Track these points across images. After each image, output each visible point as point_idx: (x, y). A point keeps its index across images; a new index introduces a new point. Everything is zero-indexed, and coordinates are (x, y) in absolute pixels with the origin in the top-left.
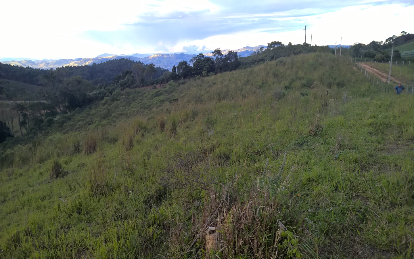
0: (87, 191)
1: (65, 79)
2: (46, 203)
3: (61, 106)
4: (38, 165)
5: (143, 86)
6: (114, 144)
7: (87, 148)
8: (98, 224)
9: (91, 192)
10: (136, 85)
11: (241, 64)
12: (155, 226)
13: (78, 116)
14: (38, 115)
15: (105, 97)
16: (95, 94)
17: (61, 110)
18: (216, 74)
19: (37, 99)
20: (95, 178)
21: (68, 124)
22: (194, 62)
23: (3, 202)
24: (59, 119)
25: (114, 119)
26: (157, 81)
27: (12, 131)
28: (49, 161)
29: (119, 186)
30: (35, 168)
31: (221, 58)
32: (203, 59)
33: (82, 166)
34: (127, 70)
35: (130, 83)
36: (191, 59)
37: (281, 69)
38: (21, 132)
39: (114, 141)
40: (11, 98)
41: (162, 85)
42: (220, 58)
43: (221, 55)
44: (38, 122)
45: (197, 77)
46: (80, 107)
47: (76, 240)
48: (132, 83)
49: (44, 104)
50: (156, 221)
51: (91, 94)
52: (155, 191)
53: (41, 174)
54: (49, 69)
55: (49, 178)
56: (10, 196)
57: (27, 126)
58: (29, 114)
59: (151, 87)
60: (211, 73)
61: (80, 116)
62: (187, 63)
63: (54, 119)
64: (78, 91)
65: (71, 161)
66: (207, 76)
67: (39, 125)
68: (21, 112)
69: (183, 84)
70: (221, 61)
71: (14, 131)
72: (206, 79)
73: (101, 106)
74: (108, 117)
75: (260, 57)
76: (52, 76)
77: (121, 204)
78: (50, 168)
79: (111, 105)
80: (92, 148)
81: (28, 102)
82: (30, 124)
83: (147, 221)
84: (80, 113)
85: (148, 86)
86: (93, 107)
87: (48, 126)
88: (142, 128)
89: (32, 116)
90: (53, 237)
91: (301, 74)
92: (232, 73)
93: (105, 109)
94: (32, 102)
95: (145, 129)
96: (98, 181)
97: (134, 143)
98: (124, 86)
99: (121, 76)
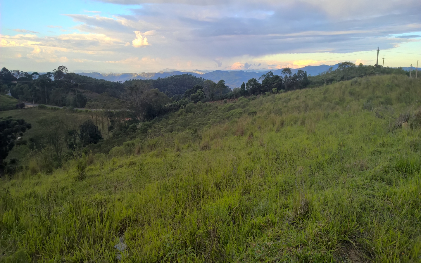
5: (213, 100)
10: (206, 99)
11: (310, 83)
14: (122, 121)
15: (179, 109)
16: (171, 106)
17: (140, 119)
18: (286, 91)
19: (123, 108)
22: (263, 79)
24: (141, 126)
26: (226, 96)
27: (102, 134)
31: (290, 76)
32: (272, 77)
34: (198, 85)
35: (201, 97)
36: (261, 76)
37: (357, 89)
38: (109, 136)
41: (231, 100)
43: (290, 73)
45: (267, 93)
46: (158, 116)
48: (203, 98)
49: (128, 112)
51: (166, 105)
57: (114, 131)
58: (115, 120)
59: (220, 101)
60: (282, 90)
62: (256, 80)
63: (137, 126)
64: (155, 103)
66: (278, 92)
67: (125, 131)
68: (110, 118)
69: (253, 99)
70: (290, 80)
75: (330, 77)
76: (136, 88)
82: (116, 129)
84: (158, 122)
85: (217, 100)
86: (170, 117)
87: (133, 131)
94: (119, 110)
98: (196, 100)
99: (192, 90)
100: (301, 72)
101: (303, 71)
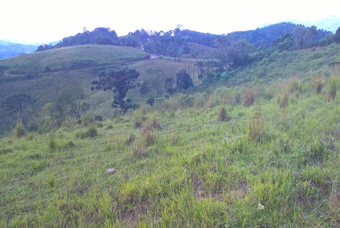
0: (246, 135)
1: (233, 42)
2: (215, 138)
3: (227, 64)
4: (209, 109)
5: (301, 48)
6: (269, 100)
7: (246, 101)
8: (256, 165)
9: (249, 137)
10: (294, 47)
12: (310, 182)
13: (239, 74)
15: (263, 58)
16: (256, 56)
17: (227, 68)
19: (211, 58)
20: (254, 127)
21: (231, 79)
23: (188, 131)
25: (269, 78)
26: (317, 43)
27: (193, 81)
28: (217, 107)
29: (274, 137)
30: (207, 111)
33: (241, 115)
34: (287, 34)
35: (289, 45)
38: (199, 83)
39: (269, 97)
40: (195, 57)
41: (322, 47)
44: (210, 76)
46: (242, 66)
47: (238, 172)
48: (291, 45)
49: (216, 62)
50: (310, 177)
51: (252, 55)
52: (310, 149)
53: (212, 116)
54: (222, 34)
55: (217, 120)
56: (192, 128)
57: (203, 78)
58: (205, 69)
59: (310, 49)
61: (241, 73)
63: (222, 75)
64: (242, 53)
65: (233, 110)
67: (211, 79)
68: (200, 68)
71: (194, 81)
73: (259, 66)
74: (264, 76)
76: (224, 40)
77: (276, 153)
78: (219, 112)
79: (269, 66)
80: (250, 102)
81: (205, 60)
82: (205, 77)
83: (300, 175)
84: (241, 71)
85: (306, 48)
86: (253, 66)
87: (217, 80)
88: (297, 89)
89: (207, 71)
90: (222, 165)
93: (262, 68)
94: (208, 60)
95: (300, 90)
96: (256, 130)
97: (289, 102)
98: (282, 48)
99: (281, 39)
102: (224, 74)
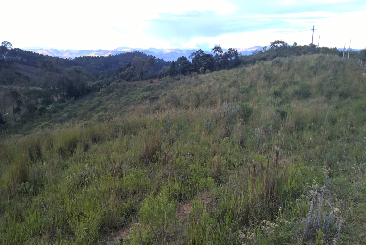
3: (58, 95)
5: (142, 79)
10: (135, 78)
11: (241, 63)
15: (101, 89)
16: (94, 85)
18: (213, 71)
22: (193, 58)
24: (52, 108)
26: (155, 75)
31: (221, 55)
32: (202, 55)
34: (129, 63)
35: (130, 76)
36: (191, 55)
37: (276, 71)
38: (15, 119)
41: (161, 79)
42: (219, 55)
43: (221, 52)
44: (32, 109)
45: (193, 73)
46: (75, 97)
48: (132, 76)
57: (22, 112)
58: (23, 101)
60: (208, 70)
62: (187, 59)
63: (47, 108)
64: (77, 81)
66: (204, 73)
67: (32, 113)
68: (15, 99)
69: (178, 79)
70: (220, 59)
72: (202, 76)
75: (262, 56)
84: (73, 103)
85: (147, 79)
89: (27, 103)
91: (297, 78)
92: (223, 72)
98: (124, 78)
99: (123, 68)
100: (232, 50)
101: (234, 50)
102: (50, 107)
